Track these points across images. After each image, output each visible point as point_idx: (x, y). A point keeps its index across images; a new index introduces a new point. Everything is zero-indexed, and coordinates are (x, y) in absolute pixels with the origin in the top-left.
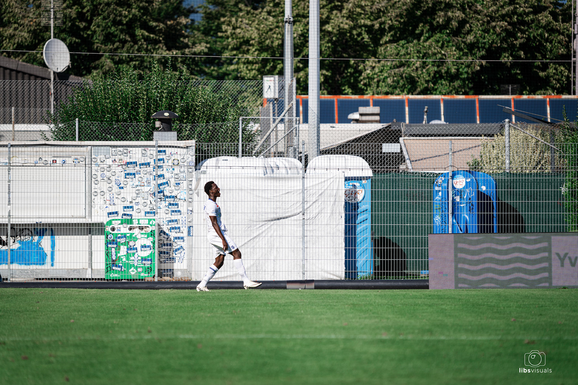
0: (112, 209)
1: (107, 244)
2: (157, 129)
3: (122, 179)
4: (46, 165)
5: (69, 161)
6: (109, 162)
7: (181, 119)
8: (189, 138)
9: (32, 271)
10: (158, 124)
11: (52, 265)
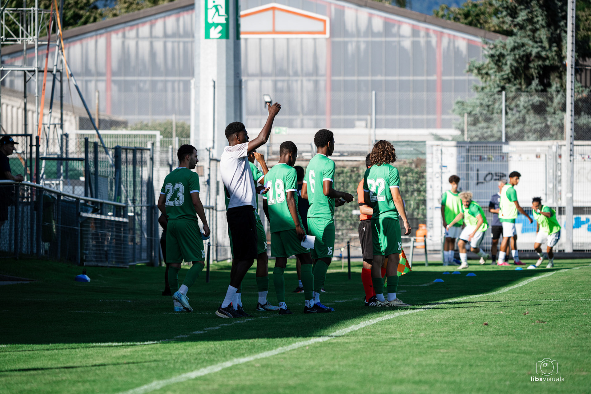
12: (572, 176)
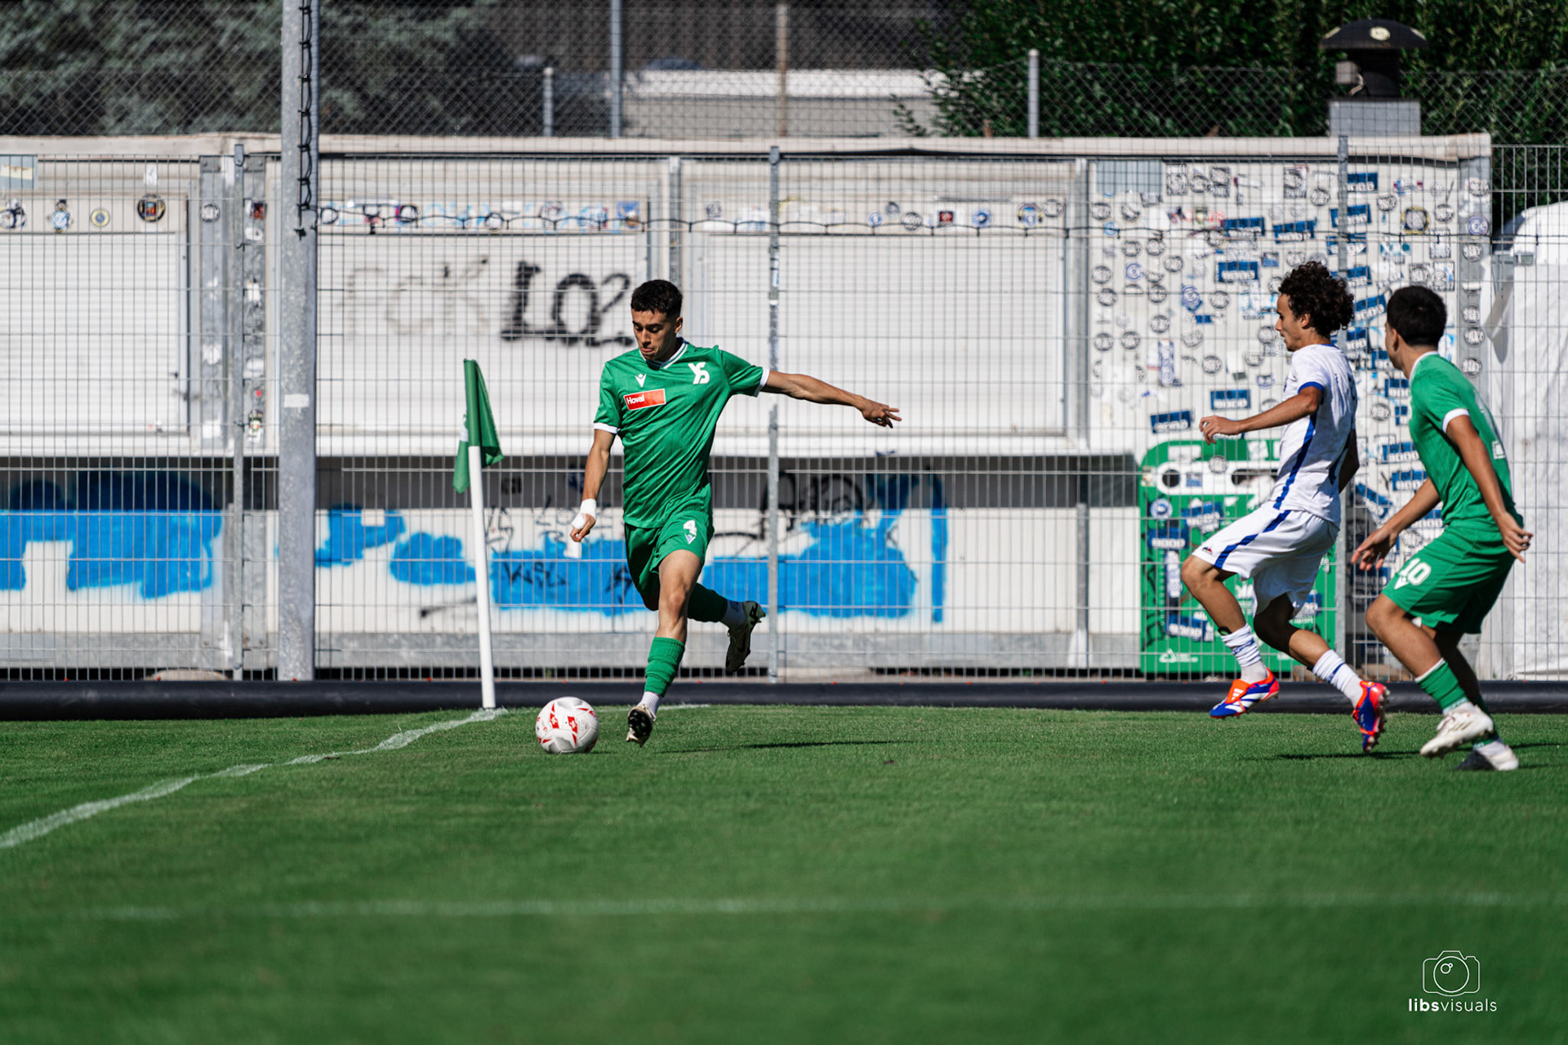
0: (1168, 401)
1: (1147, 535)
2: (1344, 93)
3: (1208, 284)
4: (912, 230)
5: (1004, 214)
6: (1157, 218)
7: (1435, 53)
8: (1463, 125)
9: (861, 639)
10: (1345, 72)
11: (937, 617)
12: (311, 310)
